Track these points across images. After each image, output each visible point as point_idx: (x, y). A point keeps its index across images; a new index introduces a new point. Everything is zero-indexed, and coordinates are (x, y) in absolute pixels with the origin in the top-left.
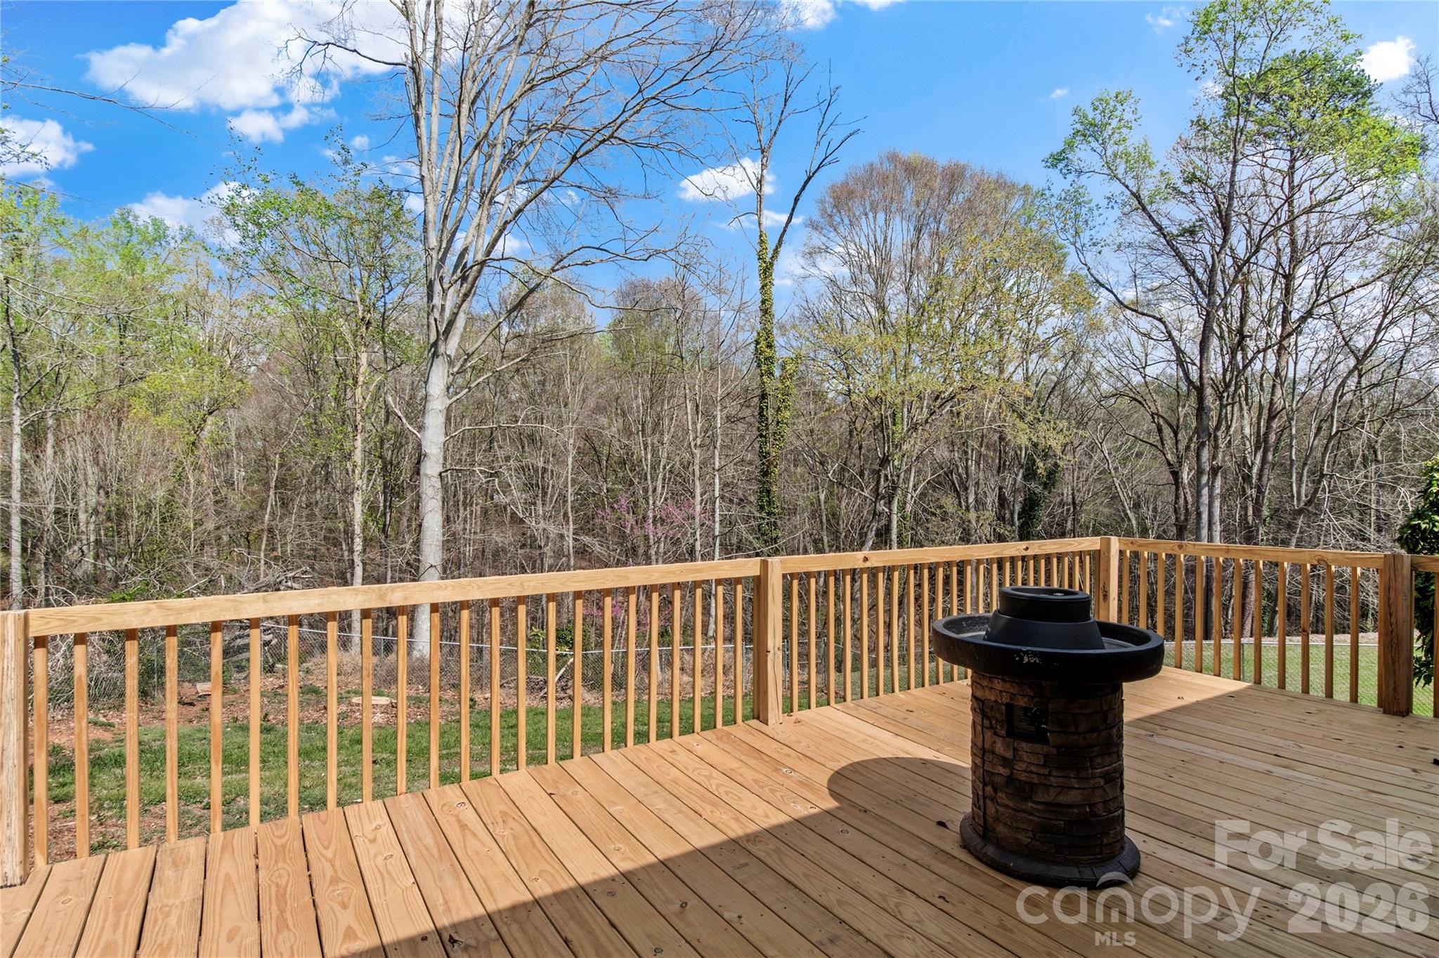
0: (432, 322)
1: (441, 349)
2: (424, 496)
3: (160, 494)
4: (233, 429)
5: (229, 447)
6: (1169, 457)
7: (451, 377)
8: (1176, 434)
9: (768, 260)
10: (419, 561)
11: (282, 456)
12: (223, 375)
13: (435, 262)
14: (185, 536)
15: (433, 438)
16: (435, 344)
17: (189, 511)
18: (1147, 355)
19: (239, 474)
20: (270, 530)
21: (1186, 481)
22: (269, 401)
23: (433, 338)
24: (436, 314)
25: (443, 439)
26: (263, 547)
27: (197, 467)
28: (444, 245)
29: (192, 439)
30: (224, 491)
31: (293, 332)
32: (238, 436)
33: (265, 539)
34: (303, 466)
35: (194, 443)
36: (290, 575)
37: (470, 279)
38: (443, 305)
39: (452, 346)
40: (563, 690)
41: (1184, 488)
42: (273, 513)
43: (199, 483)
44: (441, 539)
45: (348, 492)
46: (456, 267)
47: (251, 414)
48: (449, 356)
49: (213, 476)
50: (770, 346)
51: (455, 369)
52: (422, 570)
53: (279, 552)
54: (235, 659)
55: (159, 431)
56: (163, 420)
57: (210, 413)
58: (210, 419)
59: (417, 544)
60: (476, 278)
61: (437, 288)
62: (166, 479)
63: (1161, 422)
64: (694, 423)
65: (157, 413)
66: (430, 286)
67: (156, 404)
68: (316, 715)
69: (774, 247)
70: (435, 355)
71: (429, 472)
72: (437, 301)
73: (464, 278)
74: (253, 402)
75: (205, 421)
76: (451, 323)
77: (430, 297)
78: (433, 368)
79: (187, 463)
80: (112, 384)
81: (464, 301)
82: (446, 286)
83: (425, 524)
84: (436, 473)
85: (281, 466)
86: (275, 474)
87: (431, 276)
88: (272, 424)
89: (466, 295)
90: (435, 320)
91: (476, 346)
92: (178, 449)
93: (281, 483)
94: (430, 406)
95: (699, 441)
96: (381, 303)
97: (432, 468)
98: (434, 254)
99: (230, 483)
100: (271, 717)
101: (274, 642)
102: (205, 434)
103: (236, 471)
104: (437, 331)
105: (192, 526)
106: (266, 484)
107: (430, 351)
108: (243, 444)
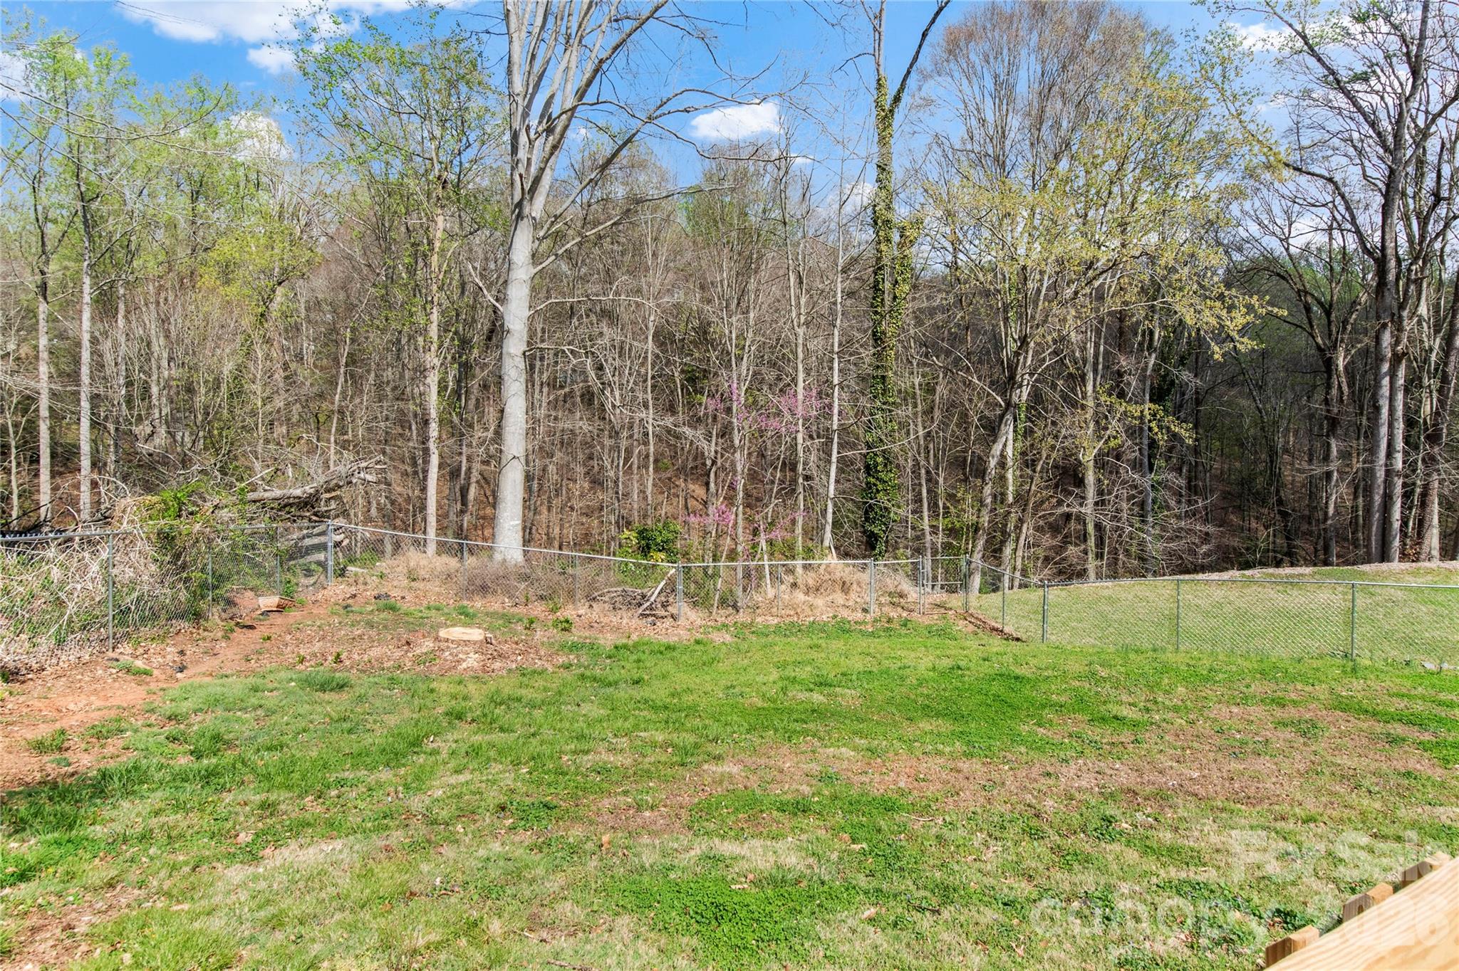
0: (517, 178)
1: (526, 211)
2: (506, 378)
3: (228, 368)
4: (303, 300)
5: (299, 320)
6: (1319, 340)
7: (537, 242)
8: (1328, 313)
9: (887, 107)
10: (501, 451)
11: (353, 330)
12: (292, 243)
13: (520, 109)
14: (253, 413)
15: (517, 314)
16: (520, 205)
17: (257, 388)
18: (1290, 225)
19: (308, 348)
20: (341, 412)
21: (1341, 368)
22: (338, 271)
23: (517, 197)
24: (521, 169)
25: (528, 313)
26: (333, 430)
27: (268, 341)
28: (530, 91)
29: (260, 310)
30: (293, 366)
31: (365, 197)
32: (308, 309)
33: (335, 421)
34: (376, 341)
35: (262, 315)
36: (364, 464)
37: (558, 129)
38: (529, 159)
39: (537, 208)
40: (663, 606)
41: (1338, 376)
42: (344, 392)
43: (268, 357)
44: (525, 426)
45: (421, 371)
46: (542, 116)
47: (320, 284)
48: (534, 218)
49: (284, 350)
50: (889, 208)
51: (541, 234)
52: (504, 462)
53: (349, 436)
54: (301, 561)
55: (228, 302)
56: (232, 291)
57: (280, 284)
58: (280, 290)
59: (498, 433)
60: (566, 128)
61: (523, 139)
62: (234, 353)
63: (1309, 299)
64: (798, 298)
65: (227, 282)
66: (515, 137)
67: (227, 272)
68: (398, 654)
69: (894, 92)
70: (520, 217)
71: (512, 351)
72: (522, 154)
73: (549, 131)
74: (323, 272)
75: (274, 292)
76: (537, 180)
77: (515, 150)
78: (518, 232)
79: (256, 338)
80: (182, 253)
81: (552, 154)
82: (532, 136)
83: (507, 410)
84: (520, 353)
85: (353, 340)
86: (345, 350)
87: (516, 125)
88: (342, 296)
89: (555, 148)
90: (521, 176)
91: (564, 207)
92: (246, 322)
93: (352, 360)
94: (513, 275)
95: (803, 319)
96: (456, 162)
97: (515, 346)
98: (519, 99)
99: (299, 358)
100: (343, 657)
101: (346, 542)
102: (274, 306)
103: (305, 345)
104: (523, 189)
105: (259, 404)
106: (336, 361)
107: (513, 212)
108: (312, 316)
